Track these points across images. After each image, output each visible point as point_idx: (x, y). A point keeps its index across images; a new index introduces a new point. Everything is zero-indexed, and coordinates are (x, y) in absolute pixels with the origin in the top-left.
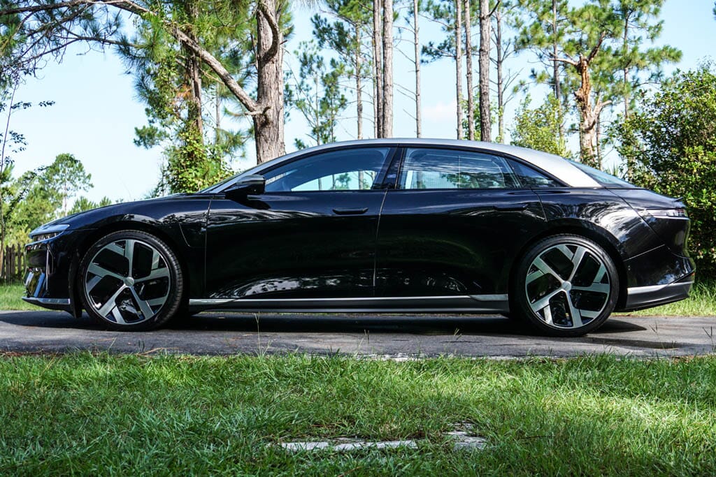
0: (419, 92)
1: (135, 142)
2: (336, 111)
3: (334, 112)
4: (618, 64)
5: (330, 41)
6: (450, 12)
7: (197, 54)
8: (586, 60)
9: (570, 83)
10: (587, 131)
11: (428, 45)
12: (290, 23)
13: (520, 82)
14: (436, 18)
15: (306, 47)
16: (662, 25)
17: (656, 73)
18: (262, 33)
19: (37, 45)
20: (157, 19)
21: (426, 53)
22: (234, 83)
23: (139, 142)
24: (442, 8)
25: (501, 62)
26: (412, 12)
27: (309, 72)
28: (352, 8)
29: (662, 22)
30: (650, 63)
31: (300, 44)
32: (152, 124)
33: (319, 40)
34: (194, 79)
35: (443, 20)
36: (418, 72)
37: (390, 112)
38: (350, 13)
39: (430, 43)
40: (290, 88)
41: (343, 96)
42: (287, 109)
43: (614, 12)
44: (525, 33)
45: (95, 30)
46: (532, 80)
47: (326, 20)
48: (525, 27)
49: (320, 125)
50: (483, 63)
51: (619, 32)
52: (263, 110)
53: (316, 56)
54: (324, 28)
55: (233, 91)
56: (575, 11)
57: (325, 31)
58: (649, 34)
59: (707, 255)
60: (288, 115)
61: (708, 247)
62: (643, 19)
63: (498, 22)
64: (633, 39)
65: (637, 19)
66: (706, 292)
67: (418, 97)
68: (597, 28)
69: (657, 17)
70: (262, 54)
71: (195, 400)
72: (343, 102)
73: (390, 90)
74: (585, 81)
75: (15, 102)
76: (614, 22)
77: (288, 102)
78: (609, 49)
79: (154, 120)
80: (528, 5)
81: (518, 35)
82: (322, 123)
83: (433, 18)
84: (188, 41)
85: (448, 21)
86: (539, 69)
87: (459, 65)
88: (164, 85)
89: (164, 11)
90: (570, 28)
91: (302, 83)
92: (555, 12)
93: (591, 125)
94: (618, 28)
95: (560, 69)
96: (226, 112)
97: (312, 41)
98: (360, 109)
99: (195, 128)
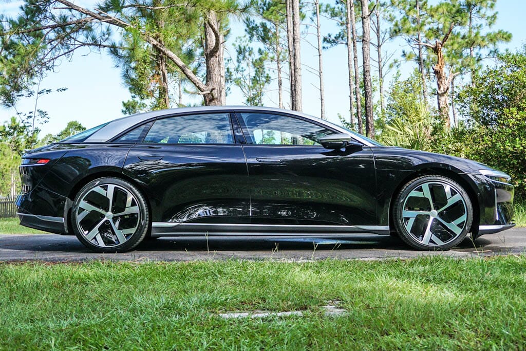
0: (322, 70)
1: (123, 111)
2: (263, 85)
3: (262, 86)
4: (465, 45)
5: (258, 36)
6: (342, 12)
7: (164, 53)
8: (441, 44)
9: (431, 59)
10: (443, 94)
11: (328, 36)
12: (228, 26)
13: (394, 60)
14: (332, 16)
15: (241, 40)
16: (497, 15)
17: (493, 50)
18: (208, 37)
19: (54, 49)
20: (135, 31)
21: (326, 42)
22: (189, 72)
23: (125, 111)
24: (336, 10)
25: (380, 46)
26: (315, 14)
27: (243, 59)
28: (272, 12)
29: (497, 13)
30: (488, 43)
31: (237, 38)
32: (134, 99)
33: (250, 35)
34: (162, 70)
35: (337, 18)
36: (321, 56)
37: (300, 88)
38: (271, 16)
39: (329, 35)
40: (230, 70)
41: (268, 74)
42: (229, 85)
43: (461, 7)
44: (396, 25)
45: (93, 38)
46: (403, 58)
47: (254, 21)
48: (397, 21)
49: (252, 96)
50: (365, 49)
51: (465, 22)
52: (210, 90)
53: (248, 47)
54: (253, 27)
55: (189, 78)
56: (433, 7)
57: (253, 29)
58: (487, 22)
59: (522, 184)
60: (229, 90)
61: (522, 178)
62: (482, 11)
63: (377, 17)
64: (476, 26)
65: (478, 12)
66: (522, 210)
67: (321, 74)
68: (449, 19)
69: (493, 9)
70: (208, 51)
71: (168, 290)
72: (268, 79)
73: (299, 72)
74: (440, 59)
75: (40, 90)
76: (461, 15)
77: (229, 80)
78: (458, 34)
79: (136, 96)
80: (398, 5)
81: (392, 26)
82: (253, 94)
83: (330, 17)
84: (157, 45)
85: (341, 19)
86: (408, 50)
87: (350, 50)
88: (142, 75)
89: (140, 25)
90: (429, 20)
91: (239, 66)
92: (418, 9)
93: (445, 90)
94: (464, 19)
95: (423, 50)
96: (185, 90)
97: (245, 36)
98: (280, 84)
99: (164, 104)
